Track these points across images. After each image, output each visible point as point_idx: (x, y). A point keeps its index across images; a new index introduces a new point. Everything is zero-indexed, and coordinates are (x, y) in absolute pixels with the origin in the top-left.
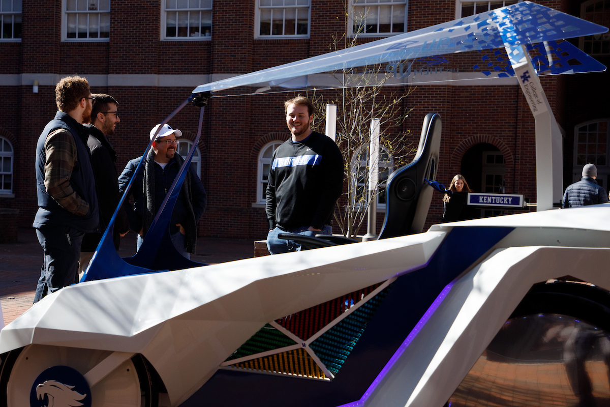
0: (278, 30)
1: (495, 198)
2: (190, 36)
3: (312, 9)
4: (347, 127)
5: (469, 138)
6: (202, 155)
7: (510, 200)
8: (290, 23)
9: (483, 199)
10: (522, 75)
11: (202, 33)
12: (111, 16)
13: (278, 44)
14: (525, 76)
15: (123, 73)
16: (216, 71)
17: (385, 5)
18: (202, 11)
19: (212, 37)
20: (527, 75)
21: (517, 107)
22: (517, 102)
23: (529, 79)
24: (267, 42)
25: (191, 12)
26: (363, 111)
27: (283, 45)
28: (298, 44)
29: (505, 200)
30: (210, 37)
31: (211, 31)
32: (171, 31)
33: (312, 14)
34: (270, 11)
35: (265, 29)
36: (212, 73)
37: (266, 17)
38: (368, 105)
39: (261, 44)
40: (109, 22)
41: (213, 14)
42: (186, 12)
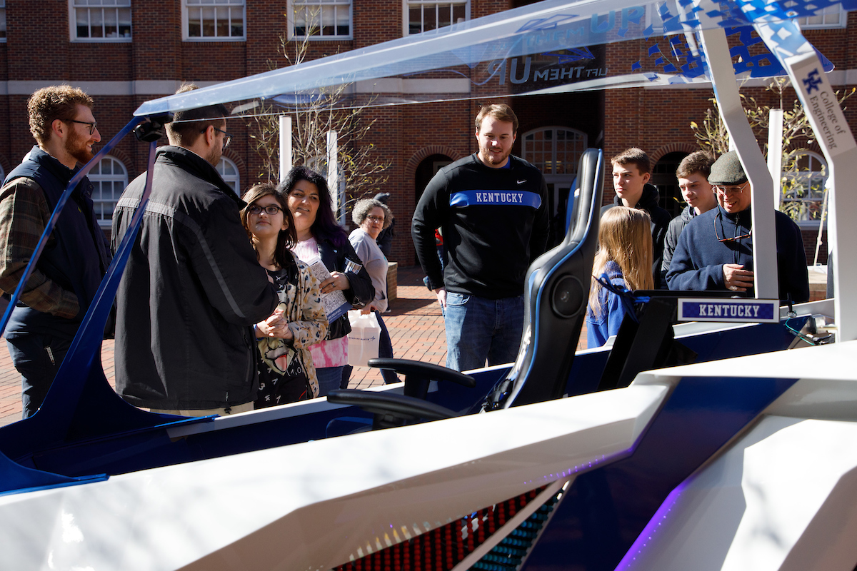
0: (209, 30)
1: (728, 306)
2: (106, 36)
3: (247, 8)
4: (303, 142)
5: (423, 149)
6: (129, 173)
7: (756, 311)
8: (223, 22)
9: (706, 310)
10: (806, 77)
11: (120, 33)
12: (7, 12)
13: (210, 46)
14: (812, 79)
15: (27, 80)
16: (140, 77)
17: (327, 6)
18: (119, 9)
19: (133, 39)
20: (816, 77)
21: (469, 116)
22: (470, 110)
23: (819, 85)
24: (197, 44)
25: (106, 9)
26: (319, 123)
27: (216, 48)
28: (233, 46)
29: (747, 311)
30: (131, 38)
31: (132, 32)
32: (82, 31)
33: (247, 14)
34: (199, 10)
35: (194, 30)
36: (136, 80)
37: (194, 16)
38: (324, 116)
39: (191, 47)
40: (5, 19)
41: (133, 11)
42: (100, 9)
